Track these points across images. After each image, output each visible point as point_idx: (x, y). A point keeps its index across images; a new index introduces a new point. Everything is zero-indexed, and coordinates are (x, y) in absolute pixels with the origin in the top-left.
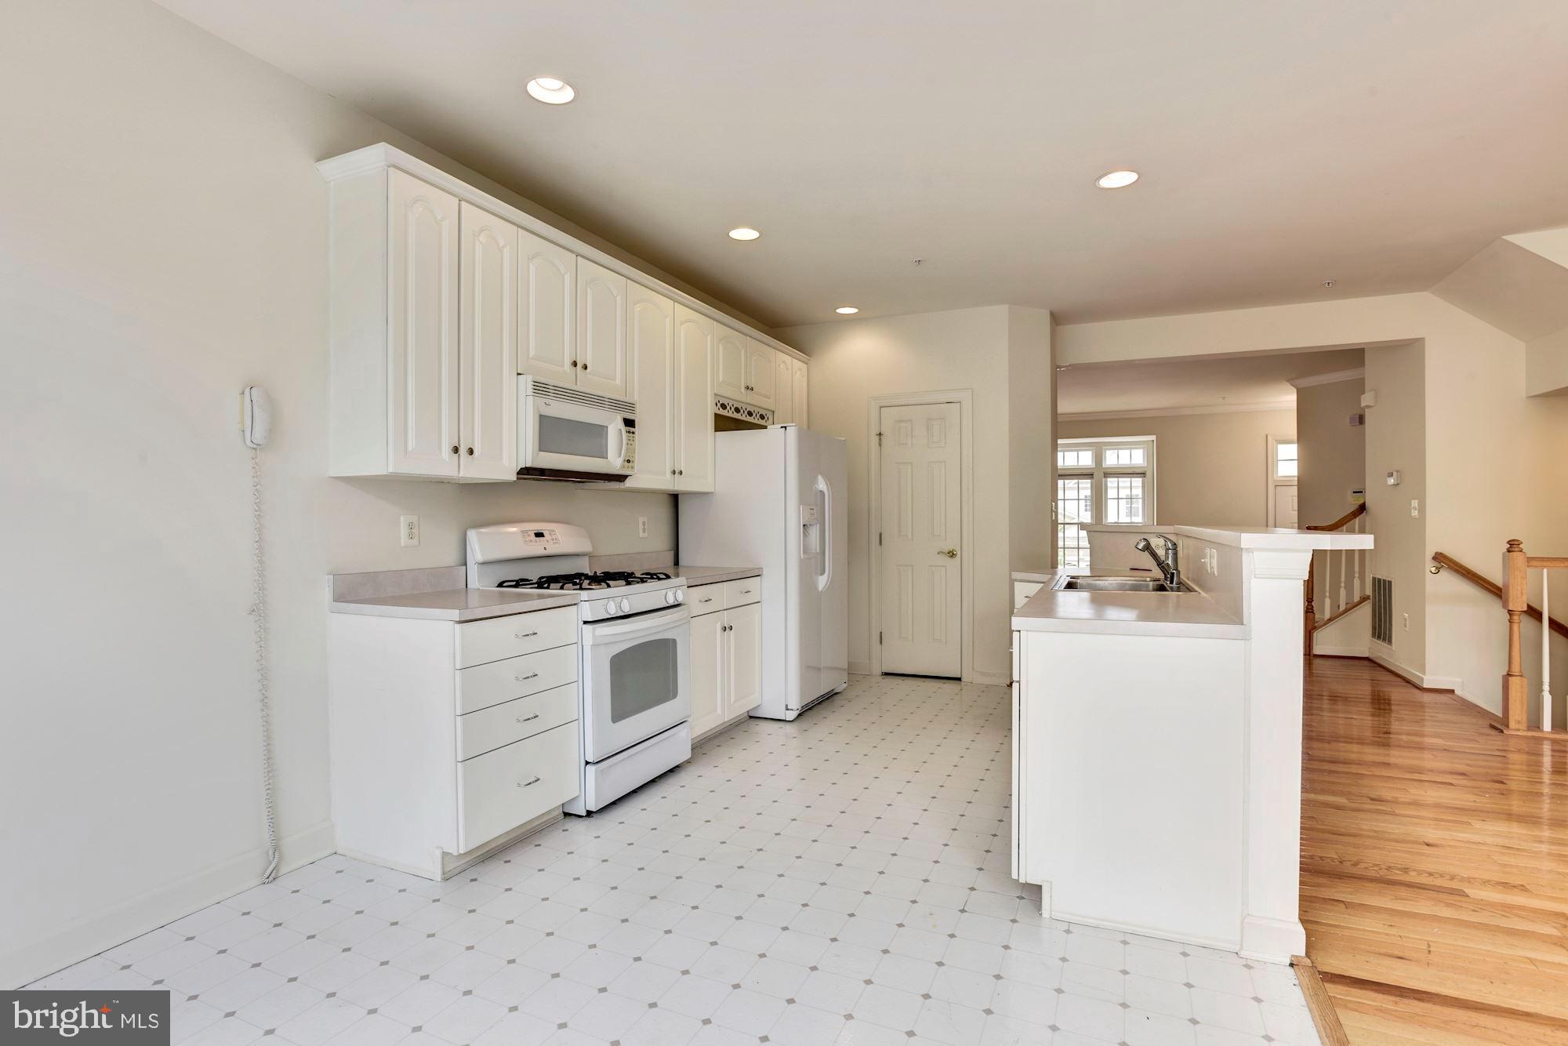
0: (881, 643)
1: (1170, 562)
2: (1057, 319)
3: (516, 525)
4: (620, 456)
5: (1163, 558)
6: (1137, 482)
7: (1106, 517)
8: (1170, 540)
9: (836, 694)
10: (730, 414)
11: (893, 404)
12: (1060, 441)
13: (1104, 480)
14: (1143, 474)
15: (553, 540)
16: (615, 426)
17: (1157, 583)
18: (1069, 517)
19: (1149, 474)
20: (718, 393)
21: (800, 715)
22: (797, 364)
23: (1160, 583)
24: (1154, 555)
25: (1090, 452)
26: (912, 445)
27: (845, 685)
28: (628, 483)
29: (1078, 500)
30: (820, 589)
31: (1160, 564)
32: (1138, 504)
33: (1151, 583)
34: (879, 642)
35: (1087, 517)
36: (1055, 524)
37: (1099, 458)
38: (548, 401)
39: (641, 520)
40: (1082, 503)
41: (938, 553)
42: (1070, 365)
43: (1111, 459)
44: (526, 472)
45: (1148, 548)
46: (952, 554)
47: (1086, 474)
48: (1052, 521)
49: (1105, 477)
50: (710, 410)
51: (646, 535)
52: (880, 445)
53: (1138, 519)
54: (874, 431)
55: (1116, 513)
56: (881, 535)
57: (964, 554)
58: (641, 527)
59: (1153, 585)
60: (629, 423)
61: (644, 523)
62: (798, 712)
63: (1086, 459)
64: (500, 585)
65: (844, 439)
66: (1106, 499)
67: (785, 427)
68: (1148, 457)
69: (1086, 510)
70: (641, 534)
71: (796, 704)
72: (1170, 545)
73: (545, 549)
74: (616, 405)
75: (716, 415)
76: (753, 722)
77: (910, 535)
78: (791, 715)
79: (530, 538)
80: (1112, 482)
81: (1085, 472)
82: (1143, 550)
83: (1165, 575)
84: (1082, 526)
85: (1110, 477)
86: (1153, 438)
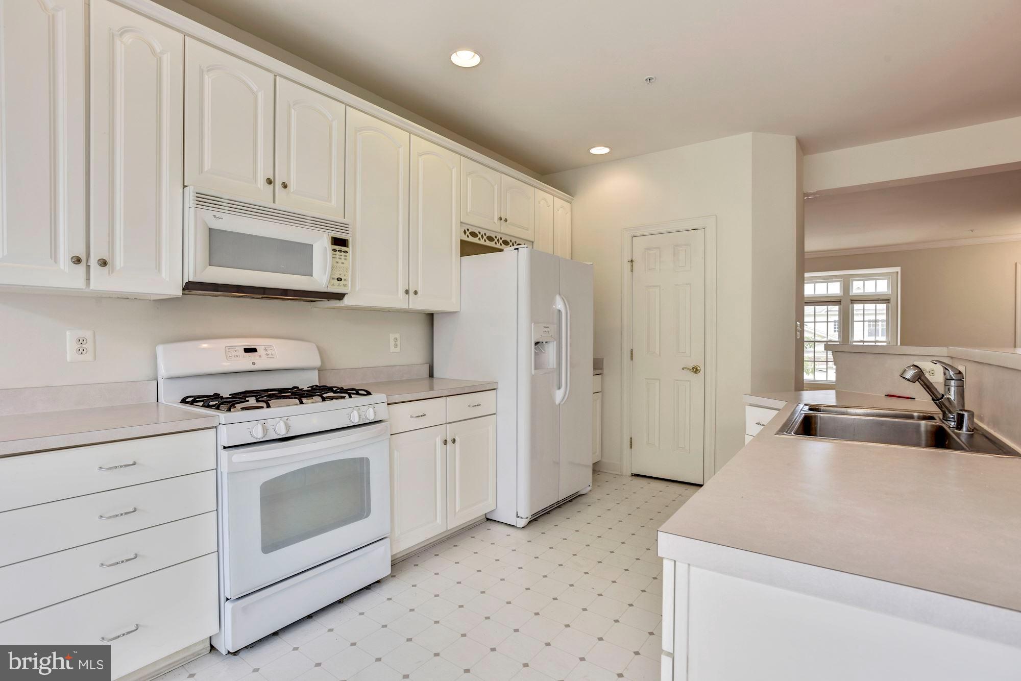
0: (631, 447)
1: (952, 396)
2: (804, 147)
3: (208, 341)
4: (325, 274)
5: (941, 389)
6: (882, 307)
7: (853, 336)
8: (952, 367)
9: (581, 495)
10: (482, 242)
11: (646, 233)
12: (806, 275)
13: (850, 305)
14: (887, 301)
15: (267, 355)
16: (321, 244)
17: (930, 423)
18: (819, 336)
19: (893, 301)
20: (463, 222)
21: (530, 522)
22: (559, 202)
23: (937, 423)
24: (928, 387)
25: (839, 283)
26: (660, 270)
27: (589, 488)
28: (346, 301)
29: (827, 322)
30: (557, 402)
31: (938, 399)
32: (882, 327)
33: (923, 423)
34: (629, 446)
35: (835, 336)
36: (800, 344)
37: (846, 288)
38: (218, 214)
39: (392, 337)
40: (831, 325)
41: (683, 369)
42: (818, 193)
43: (858, 288)
44: (190, 287)
45: (920, 377)
46: (696, 370)
47: (836, 301)
48: (797, 339)
49: (851, 303)
50: (456, 237)
51: (398, 349)
52: (632, 270)
53: (882, 338)
54: (627, 258)
55: (860, 334)
56: (632, 351)
57: (707, 371)
58: (392, 343)
59: (926, 425)
60: (339, 242)
61: (396, 340)
62: (528, 520)
63: (835, 289)
64: (184, 401)
65: (591, 263)
66: (853, 321)
67: (518, 249)
68: (893, 285)
69: (835, 331)
70: (392, 349)
71: (526, 513)
72: (952, 373)
73: (254, 363)
74: (320, 223)
75: (462, 242)
76: (489, 525)
77: (657, 351)
78: (521, 523)
79: (237, 354)
80: (858, 307)
81: (833, 299)
82: (912, 380)
83: (944, 413)
84: (828, 346)
85: (856, 304)
86: (898, 269)
